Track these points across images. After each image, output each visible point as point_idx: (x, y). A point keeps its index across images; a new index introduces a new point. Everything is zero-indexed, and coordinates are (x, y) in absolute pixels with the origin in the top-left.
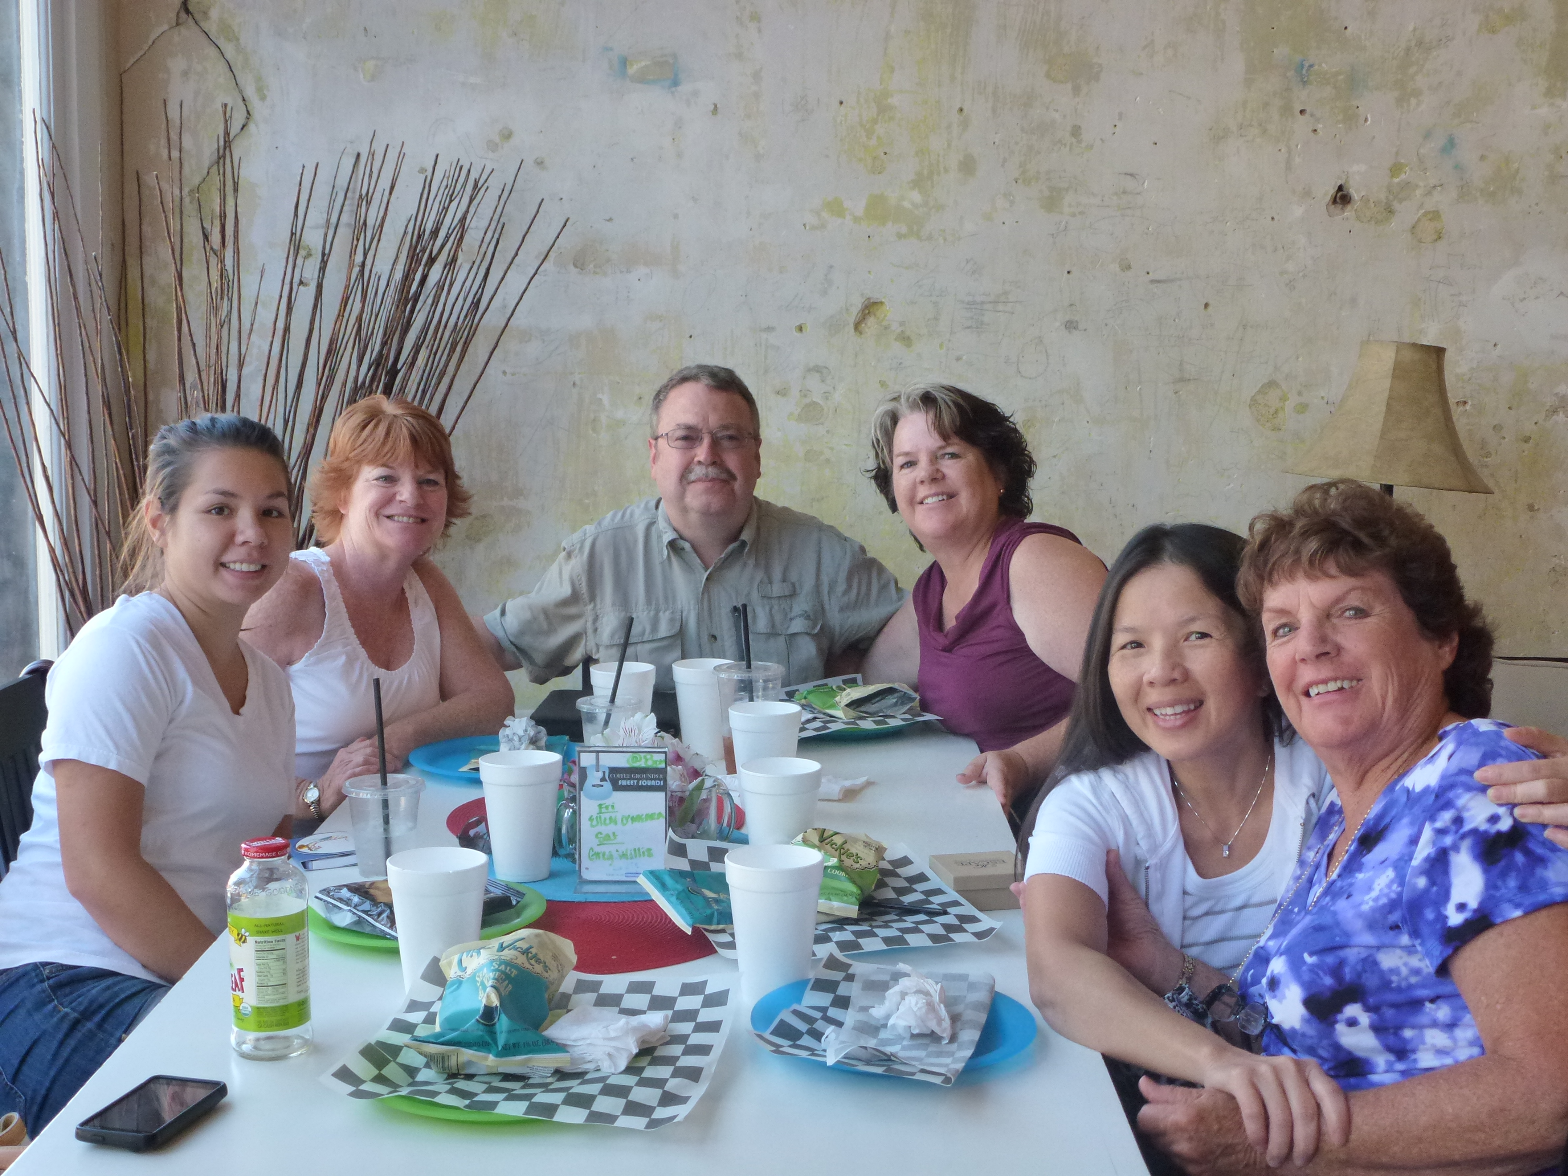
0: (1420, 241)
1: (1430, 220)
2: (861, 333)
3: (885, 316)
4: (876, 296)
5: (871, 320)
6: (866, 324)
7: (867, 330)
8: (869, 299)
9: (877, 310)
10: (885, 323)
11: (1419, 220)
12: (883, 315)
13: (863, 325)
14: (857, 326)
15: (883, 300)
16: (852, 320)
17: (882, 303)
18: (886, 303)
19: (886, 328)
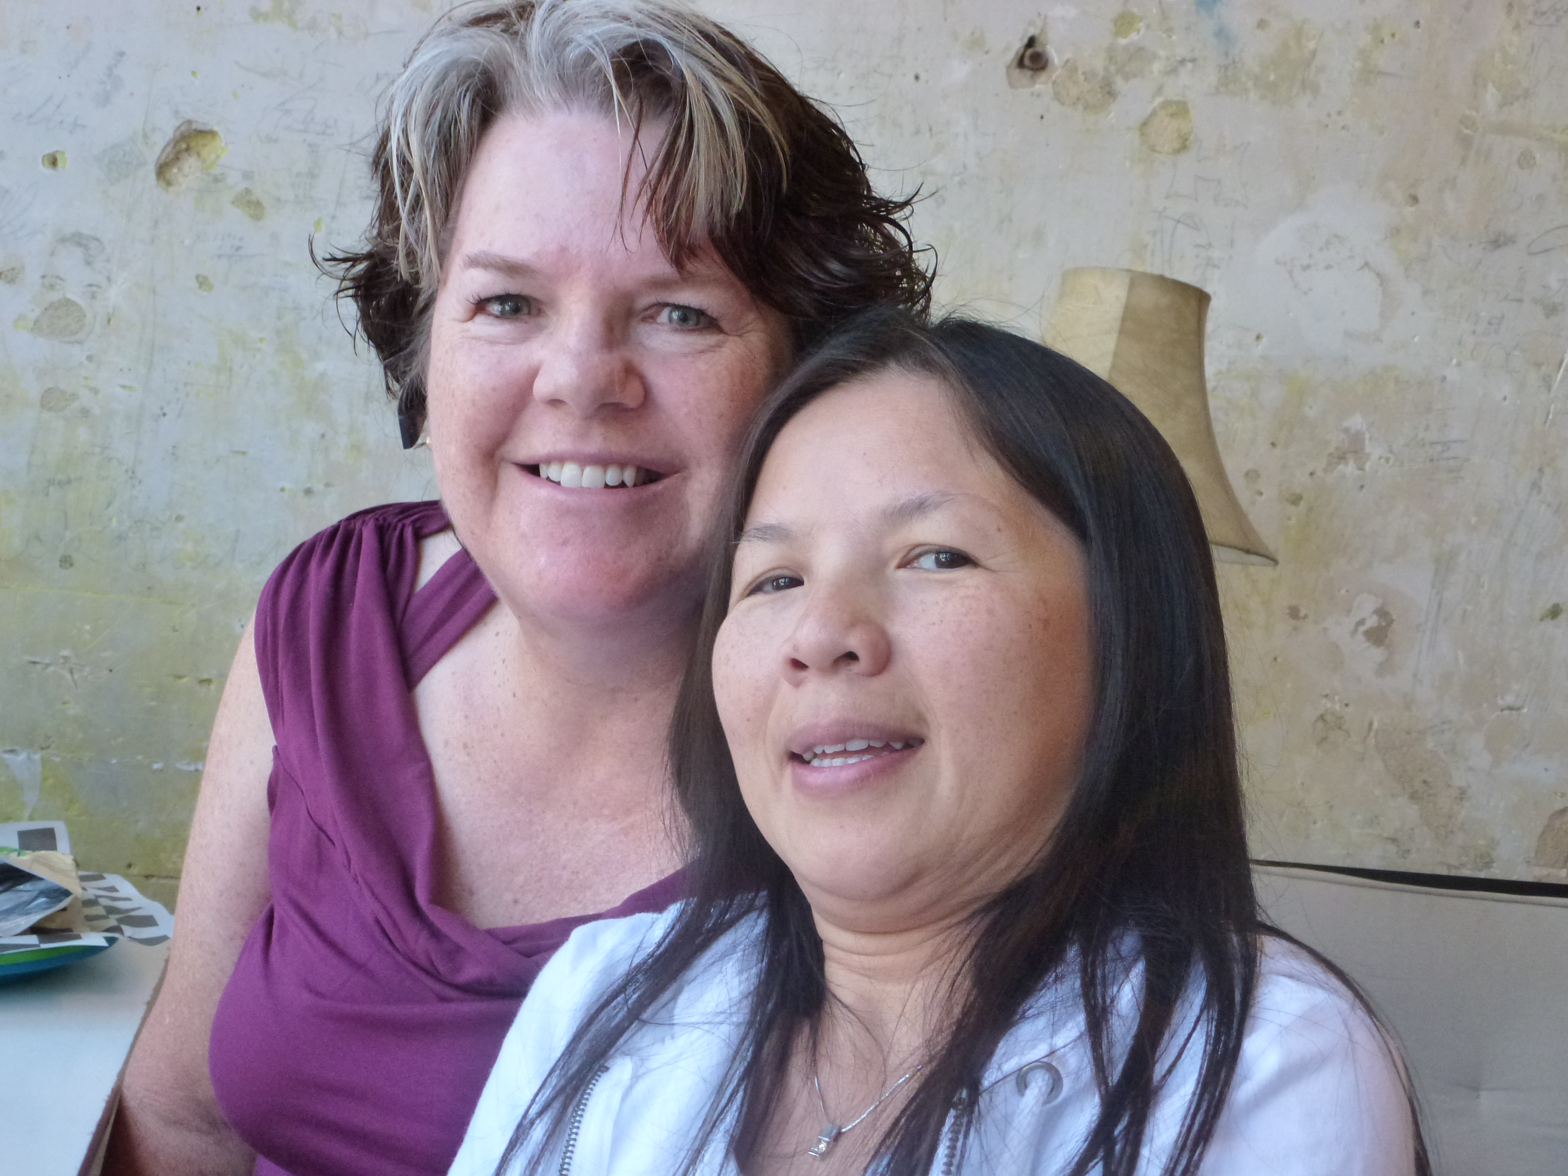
0: (1153, 149)
1: (1172, 115)
2: (169, 183)
3: (218, 157)
4: (204, 120)
5: (190, 164)
6: (180, 169)
7: (181, 179)
8: (190, 122)
9: (204, 145)
10: (216, 171)
11: (1154, 113)
12: (213, 157)
13: (175, 170)
14: (162, 170)
15: (216, 128)
16: (153, 154)
17: (212, 134)
18: (221, 134)
19: (216, 180)
